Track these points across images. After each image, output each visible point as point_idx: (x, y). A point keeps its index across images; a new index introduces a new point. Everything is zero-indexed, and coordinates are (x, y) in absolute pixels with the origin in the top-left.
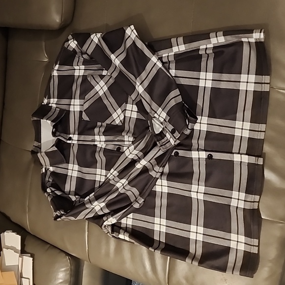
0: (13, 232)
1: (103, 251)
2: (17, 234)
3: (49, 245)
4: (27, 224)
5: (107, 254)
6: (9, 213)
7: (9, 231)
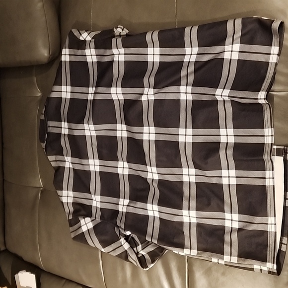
0: (27, 271)
1: (120, 279)
2: (32, 273)
3: (65, 280)
4: (41, 262)
5: (125, 281)
6: (21, 253)
7: (23, 272)
